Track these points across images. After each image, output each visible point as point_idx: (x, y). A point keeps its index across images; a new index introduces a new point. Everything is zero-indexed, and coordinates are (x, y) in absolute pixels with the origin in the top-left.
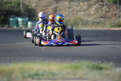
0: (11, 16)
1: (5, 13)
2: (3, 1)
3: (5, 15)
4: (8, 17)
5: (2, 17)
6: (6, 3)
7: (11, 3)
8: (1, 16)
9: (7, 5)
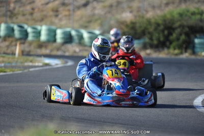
0: (198, 35)
1: (187, 29)
2: (188, 11)
3: (187, 34)
4: (192, 36)
5: (183, 37)
6: (193, 14)
7: (201, 14)
8: (181, 35)
9: (193, 17)
